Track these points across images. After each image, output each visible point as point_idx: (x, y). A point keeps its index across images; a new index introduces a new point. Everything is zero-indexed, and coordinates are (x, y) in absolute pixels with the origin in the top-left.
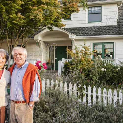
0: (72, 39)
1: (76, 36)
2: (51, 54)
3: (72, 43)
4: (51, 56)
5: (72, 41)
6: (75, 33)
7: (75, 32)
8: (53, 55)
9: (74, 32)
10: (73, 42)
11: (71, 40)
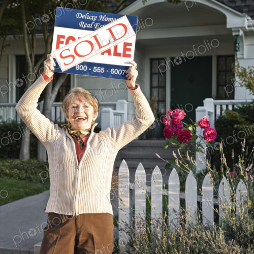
0: (239, 31)
1: (250, 18)
2: (155, 84)
3: (237, 45)
4: (157, 89)
5: (237, 36)
6: (245, 9)
7: (248, 6)
8: (164, 87)
9: (243, 4)
10: (239, 40)
11: (234, 34)
